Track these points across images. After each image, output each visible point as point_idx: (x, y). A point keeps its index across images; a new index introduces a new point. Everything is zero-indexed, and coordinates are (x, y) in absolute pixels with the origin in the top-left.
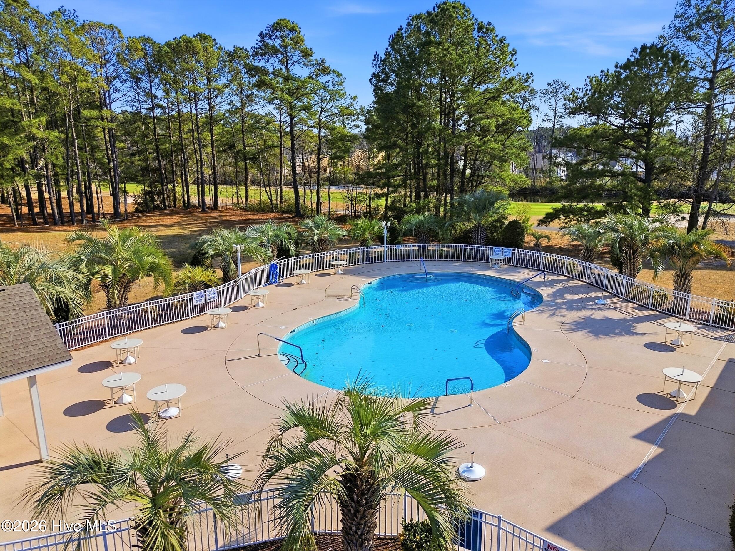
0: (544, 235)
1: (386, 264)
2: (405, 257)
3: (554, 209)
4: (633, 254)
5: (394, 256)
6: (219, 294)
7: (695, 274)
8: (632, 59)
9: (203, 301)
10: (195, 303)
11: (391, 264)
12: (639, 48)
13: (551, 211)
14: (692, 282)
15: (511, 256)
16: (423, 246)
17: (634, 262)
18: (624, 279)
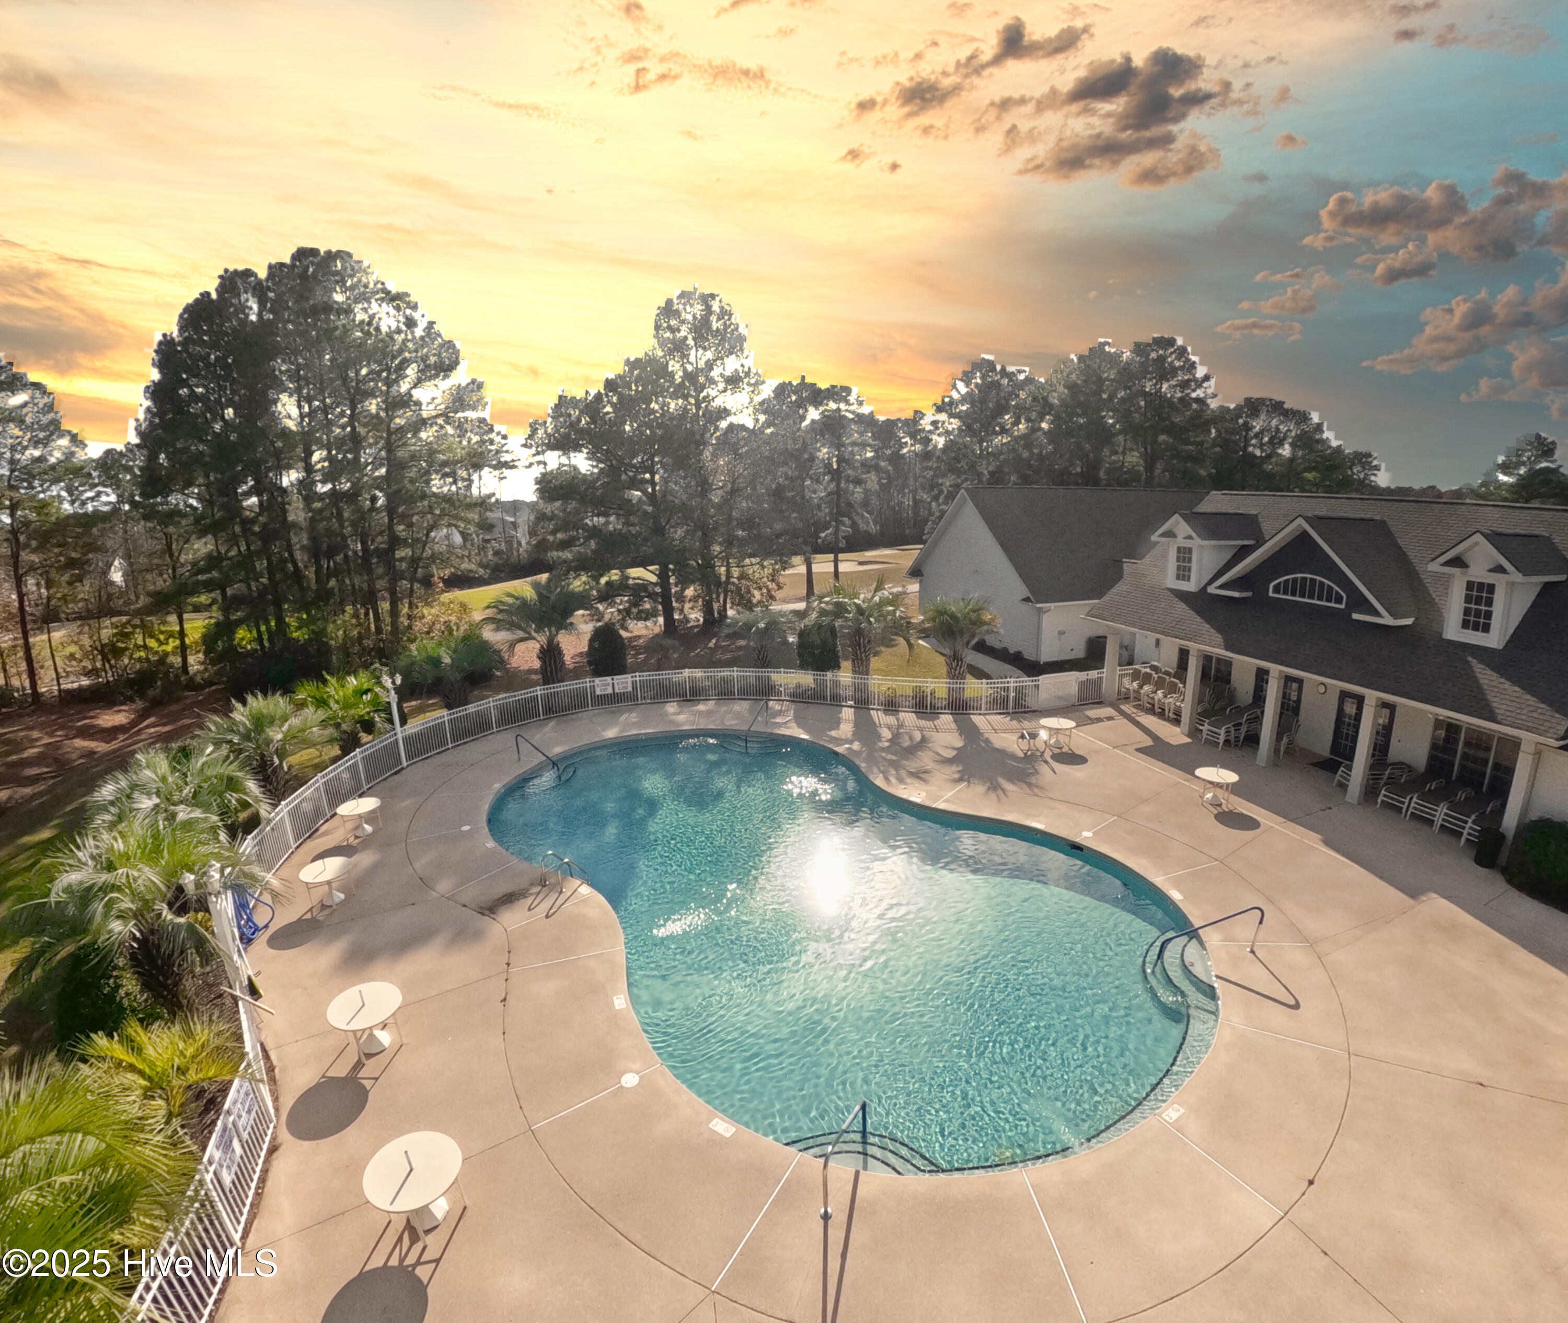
15: (630, 689)
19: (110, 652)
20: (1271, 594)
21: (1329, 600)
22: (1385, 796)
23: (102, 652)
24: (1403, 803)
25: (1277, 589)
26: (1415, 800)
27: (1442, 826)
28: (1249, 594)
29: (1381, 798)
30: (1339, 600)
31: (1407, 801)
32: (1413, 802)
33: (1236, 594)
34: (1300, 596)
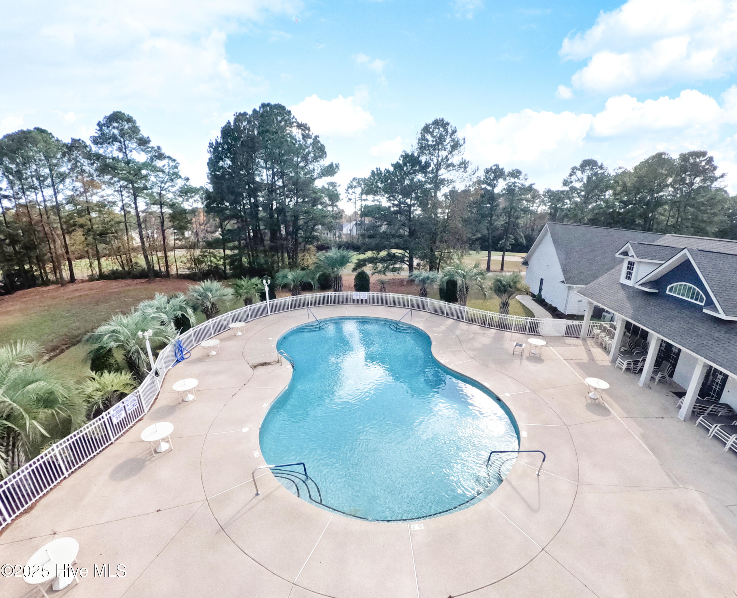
1: (270, 317)
2: (285, 308)
6: (139, 399)
9: (123, 415)
10: (115, 421)
15: (367, 298)
18: (466, 309)
19: (197, 261)
20: (667, 292)
21: (696, 299)
22: (701, 420)
23: (194, 261)
24: (711, 427)
25: (671, 290)
26: (717, 428)
27: (730, 448)
28: (656, 291)
29: (699, 421)
30: (701, 301)
31: (713, 427)
32: (715, 428)
33: (647, 290)
34: (682, 295)
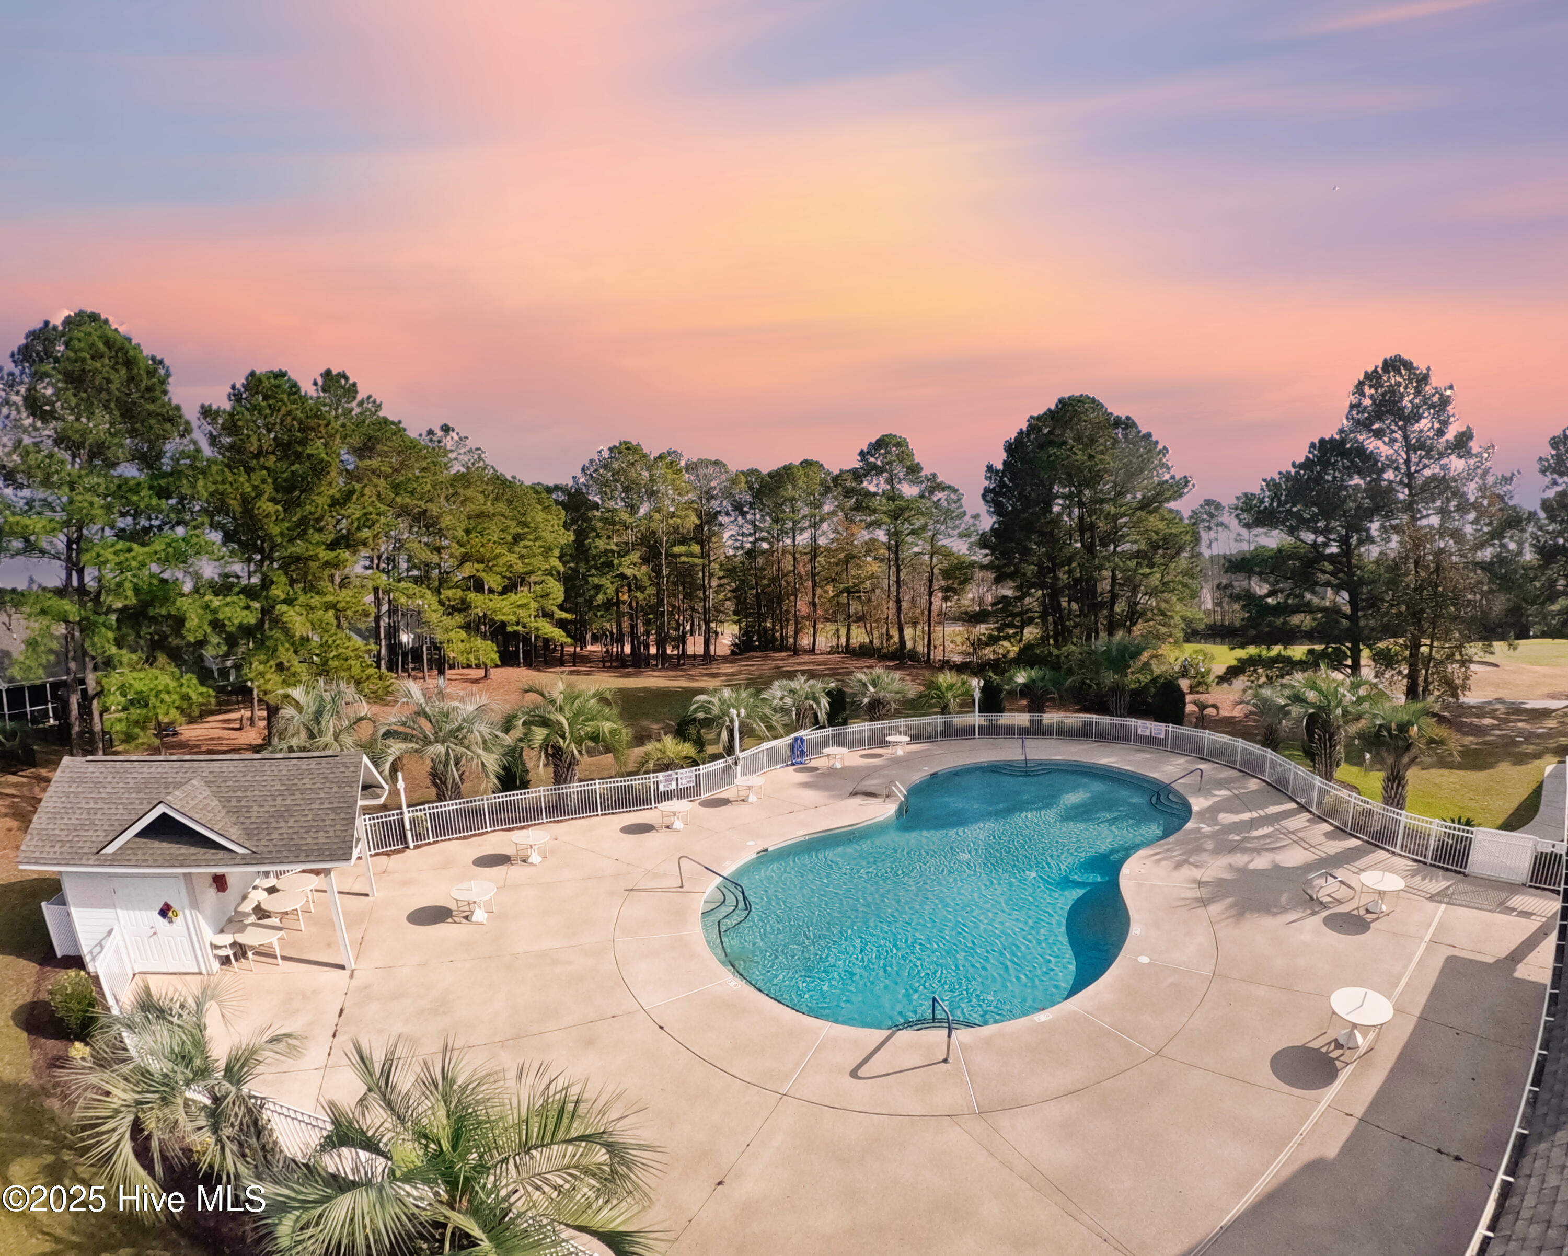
0: (1210, 702)
1: (977, 741)
2: (1008, 731)
3: (1239, 660)
4: (1330, 739)
5: (990, 731)
6: (697, 777)
7: (1412, 775)
8: (1311, 456)
9: (673, 786)
10: (661, 788)
11: (988, 741)
12: (1316, 441)
13: (1234, 663)
14: (1408, 788)
15: (1163, 736)
16: (1036, 716)
17: (1330, 753)
18: (1318, 781)
